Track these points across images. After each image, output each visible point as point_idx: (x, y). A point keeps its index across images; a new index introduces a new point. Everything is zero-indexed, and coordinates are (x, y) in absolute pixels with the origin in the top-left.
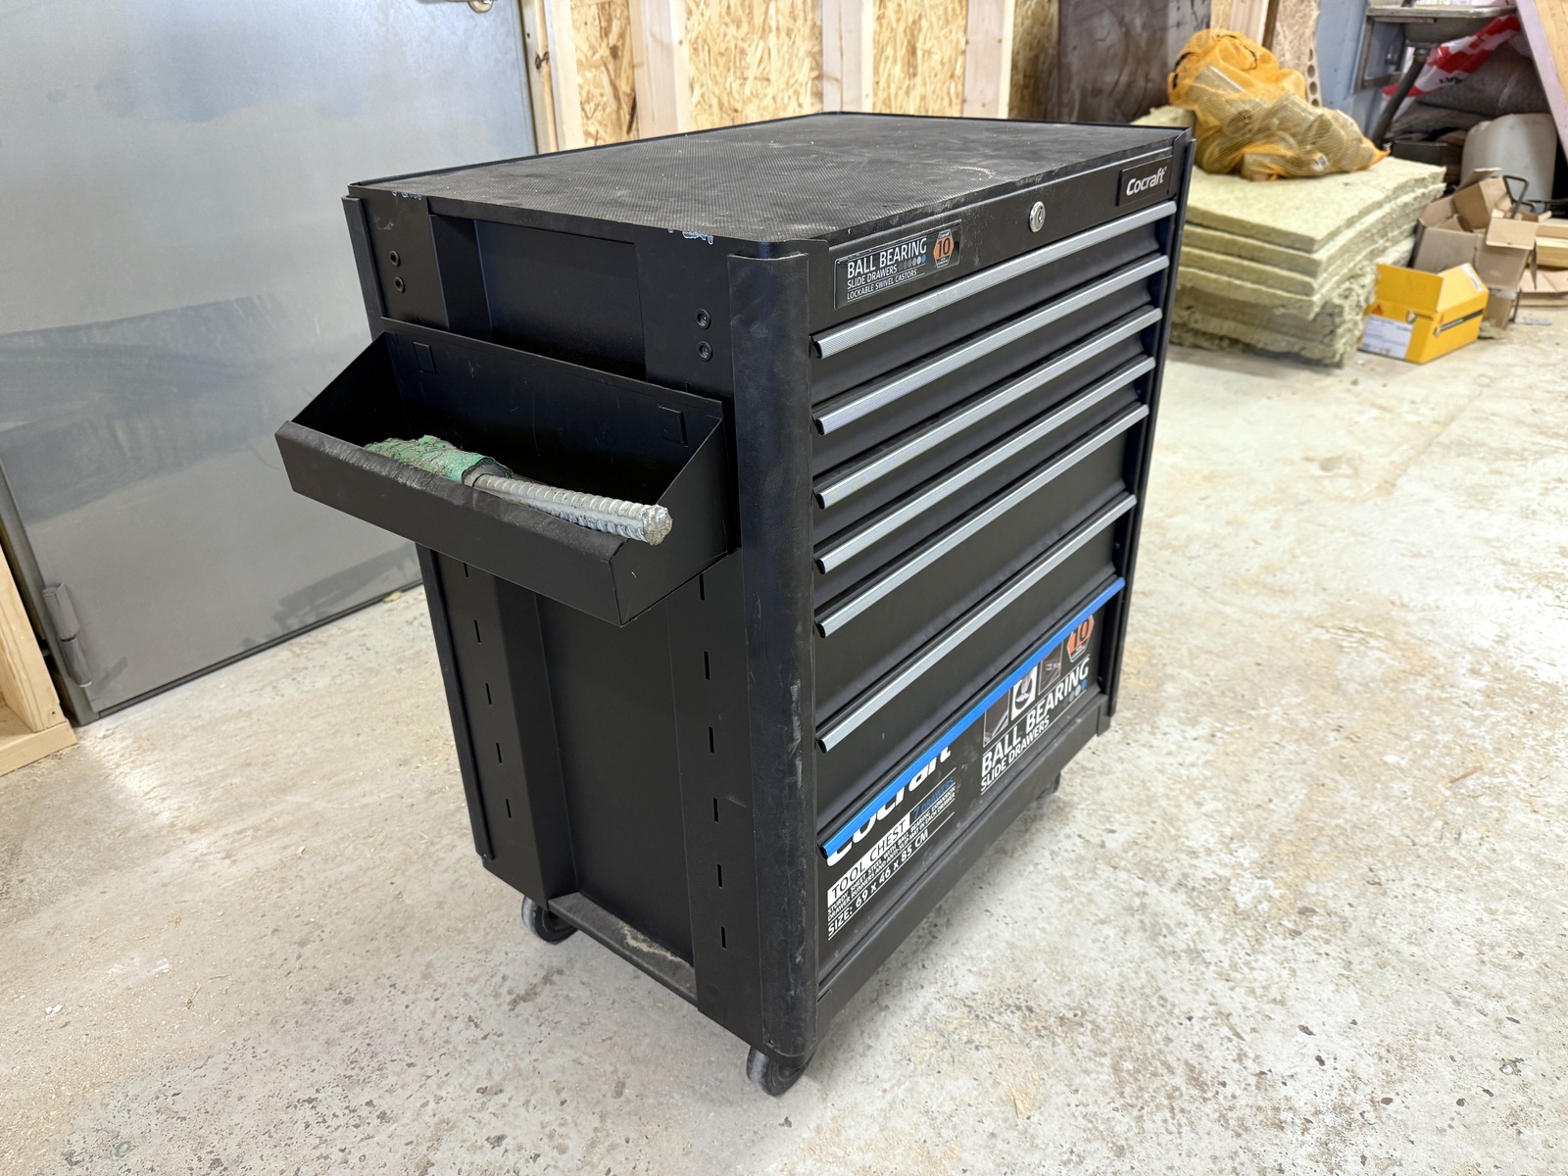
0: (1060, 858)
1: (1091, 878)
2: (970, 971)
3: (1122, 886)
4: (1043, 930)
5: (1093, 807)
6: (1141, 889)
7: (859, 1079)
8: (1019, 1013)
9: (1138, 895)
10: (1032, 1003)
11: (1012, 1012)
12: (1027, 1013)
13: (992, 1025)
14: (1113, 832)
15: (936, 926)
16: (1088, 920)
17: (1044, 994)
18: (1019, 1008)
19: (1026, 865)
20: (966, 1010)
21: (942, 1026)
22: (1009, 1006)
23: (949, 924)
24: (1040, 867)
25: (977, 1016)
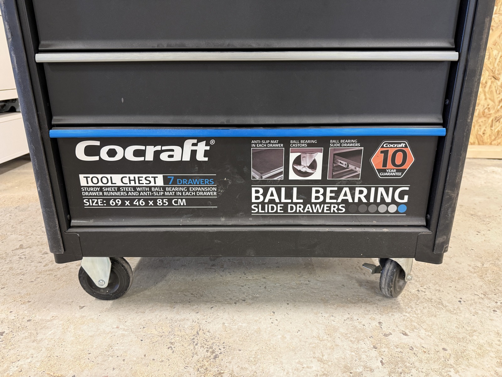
0: (351, 322)
1: (351, 341)
2: (224, 323)
3: (364, 356)
4: (284, 338)
5: (413, 319)
6: (373, 366)
7: (121, 317)
8: (209, 354)
9: (365, 367)
10: (221, 357)
11: (207, 351)
12: (212, 357)
13: (192, 347)
14: (405, 334)
15: (244, 300)
16: (314, 353)
17: (232, 358)
18: (213, 352)
19: (327, 313)
20: (195, 333)
21: (176, 329)
22: (211, 348)
23: (250, 304)
24: (332, 318)
25: (193, 339)
